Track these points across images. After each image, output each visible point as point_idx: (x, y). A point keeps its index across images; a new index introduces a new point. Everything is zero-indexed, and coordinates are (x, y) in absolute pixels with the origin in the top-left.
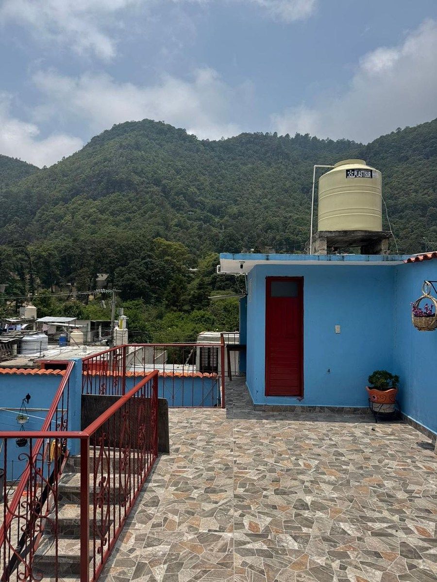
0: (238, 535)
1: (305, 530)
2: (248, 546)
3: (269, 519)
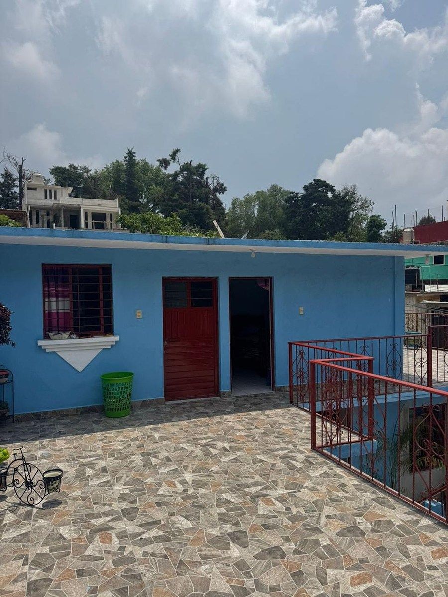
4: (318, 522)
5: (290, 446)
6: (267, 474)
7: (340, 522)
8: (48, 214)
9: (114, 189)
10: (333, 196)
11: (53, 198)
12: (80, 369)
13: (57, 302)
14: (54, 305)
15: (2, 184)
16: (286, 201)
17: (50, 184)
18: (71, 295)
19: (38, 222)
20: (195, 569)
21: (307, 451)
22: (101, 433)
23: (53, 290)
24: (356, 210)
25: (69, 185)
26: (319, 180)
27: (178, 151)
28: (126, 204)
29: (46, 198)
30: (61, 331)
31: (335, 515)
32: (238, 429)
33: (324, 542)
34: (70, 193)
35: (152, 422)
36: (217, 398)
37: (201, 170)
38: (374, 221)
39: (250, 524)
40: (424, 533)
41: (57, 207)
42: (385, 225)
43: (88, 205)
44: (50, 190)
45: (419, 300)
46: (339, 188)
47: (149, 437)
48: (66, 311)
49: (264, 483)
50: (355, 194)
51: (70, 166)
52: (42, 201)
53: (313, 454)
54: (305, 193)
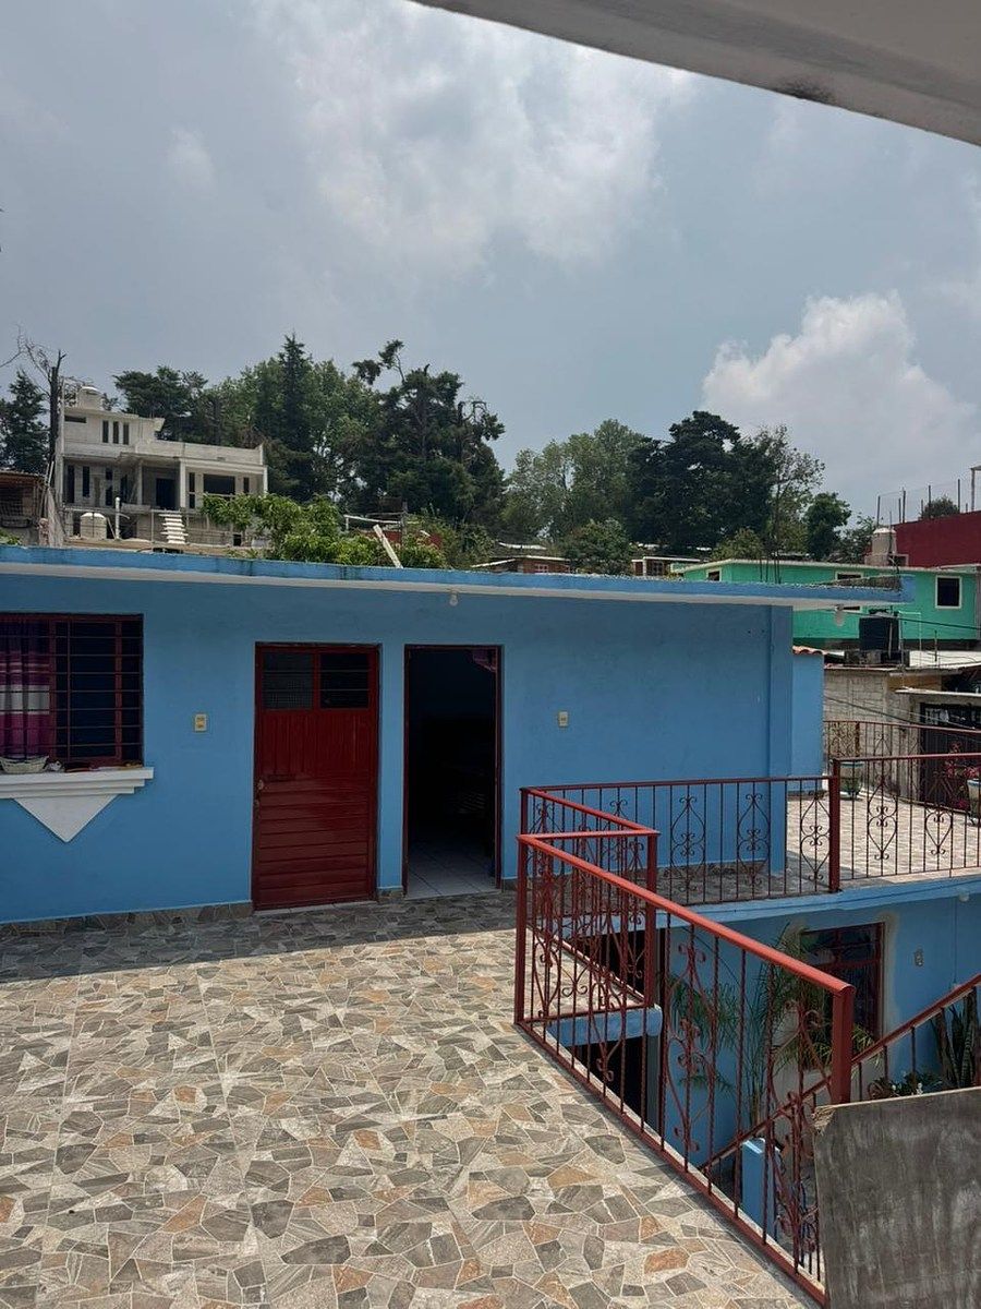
0: (391, 1120)
1: (267, 1156)
2: (366, 1107)
3: (342, 1161)
4: (448, 1187)
5: (474, 1016)
6: (393, 1079)
7: (497, 1188)
8: (109, 476)
9: (258, 424)
10: (734, 450)
11: (121, 440)
12: (67, 836)
13: (25, 692)
14: (17, 699)
15: (13, 408)
16: (632, 458)
17: (115, 409)
18: (53, 680)
19: (86, 492)
20: (150, 1281)
21: (505, 1027)
22: (91, 976)
23: (17, 668)
24: (783, 481)
25: (157, 415)
26: (704, 415)
27: (398, 344)
28: (283, 456)
29: (105, 440)
30: (32, 754)
31: (490, 1173)
32: (381, 977)
33: (441, 1227)
34: (159, 430)
35: (209, 954)
36: (370, 904)
37: (448, 386)
38: (823, 505)
39: (306, 1186)
40: (655, 1215)
41: (128, 461)
42: (848, 515)
43: (196, 458)
44: (116, 425)
45: (894, 686)
46: (748, 433)
47: (187, 988)
48: (44, 713)
49: (379, 1098)
50: (783, 445)
51: (162, 371)
52: (97, 448)
53: (515, 1036)
54: (674, 441)
